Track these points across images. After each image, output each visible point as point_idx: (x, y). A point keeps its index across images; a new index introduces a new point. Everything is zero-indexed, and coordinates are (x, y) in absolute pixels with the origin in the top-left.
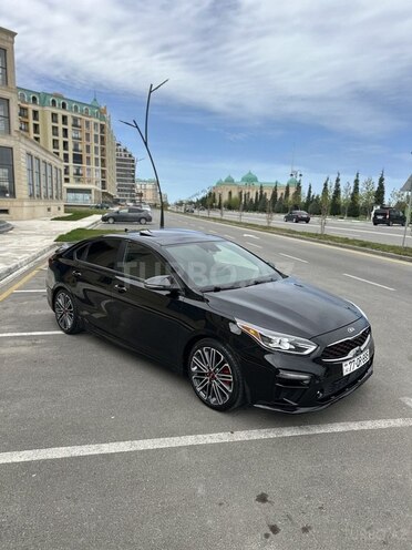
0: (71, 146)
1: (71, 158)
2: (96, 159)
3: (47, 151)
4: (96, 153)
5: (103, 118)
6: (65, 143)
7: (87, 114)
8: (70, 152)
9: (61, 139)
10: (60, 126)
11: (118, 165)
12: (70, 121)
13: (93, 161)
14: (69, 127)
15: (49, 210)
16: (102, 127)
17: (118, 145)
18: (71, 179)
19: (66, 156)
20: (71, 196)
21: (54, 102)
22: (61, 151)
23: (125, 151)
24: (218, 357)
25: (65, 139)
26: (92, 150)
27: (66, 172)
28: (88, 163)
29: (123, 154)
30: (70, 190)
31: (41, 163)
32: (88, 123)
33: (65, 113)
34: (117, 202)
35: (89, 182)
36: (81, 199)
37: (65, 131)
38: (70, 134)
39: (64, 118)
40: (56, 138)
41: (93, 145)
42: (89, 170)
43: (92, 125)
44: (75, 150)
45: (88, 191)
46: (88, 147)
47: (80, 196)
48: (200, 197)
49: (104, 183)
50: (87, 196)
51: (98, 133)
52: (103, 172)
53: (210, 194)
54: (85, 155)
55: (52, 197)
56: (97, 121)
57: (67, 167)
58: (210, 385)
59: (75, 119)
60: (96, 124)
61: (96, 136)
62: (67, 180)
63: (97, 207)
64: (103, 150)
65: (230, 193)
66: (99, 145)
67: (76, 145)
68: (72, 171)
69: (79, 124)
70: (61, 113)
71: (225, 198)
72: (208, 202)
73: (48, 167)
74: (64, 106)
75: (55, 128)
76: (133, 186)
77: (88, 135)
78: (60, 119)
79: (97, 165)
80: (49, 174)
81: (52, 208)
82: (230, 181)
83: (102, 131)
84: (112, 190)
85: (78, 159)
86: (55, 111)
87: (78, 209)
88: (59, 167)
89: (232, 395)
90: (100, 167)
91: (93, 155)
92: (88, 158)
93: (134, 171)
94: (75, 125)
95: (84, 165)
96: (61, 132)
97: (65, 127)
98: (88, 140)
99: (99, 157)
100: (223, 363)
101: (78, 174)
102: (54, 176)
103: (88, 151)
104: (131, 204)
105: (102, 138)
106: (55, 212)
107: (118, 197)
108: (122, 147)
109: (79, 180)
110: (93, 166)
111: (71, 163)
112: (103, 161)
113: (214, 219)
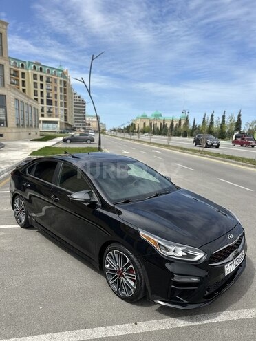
0: (45, 94)
1: (45, 102)
2: (61, 103)
4: (61, 98)
5: (65, 77)
6: (42, 93)
7: (55, 74)
8: (45, 98)
9: (39, 90)
10: (39, 82)
11: (75, 106)
12: (45, 79)
13: (59, 103)
14: (44, 82)
15: (30, 134)
16: (65, 83)
17: (75, 94)
18: (45, 115)
19: (42, 101)
20: (45, 125)
21: (35, 67)
22: (39, 97)
23: (79, 97)
24: (125, 260)
25: (42, 90)
26: (59, 97)
27: (42, 111)
28: (56, 105)
29: (78, 99)
30: (45, 122)
31: (25, 105)
32: (56, 80)
33: (42, 74)
34: (73, 129)
35: (57, 117)
36: (51, 127)
37: (42, 85)
38: (45, 87)
39: (41, 77)
40: (36, 89)
41: (59, 94)
42: (56, 109)
43: (58, 82)
44: (48, 96)
45: (56, 122)
46: (56, 95)
47: (51, 125)
48: (126, 126)
49: (66, 117)
50: (54, 125)
51: (62, 86)
52: (65, 110)
53: (132, 124)
54: (54, 100)
55: (31, 126)
56: (62, 79)
57: (43, 107)
58: (119, 281)
59: (48, 78)
60: (61, 81)
61: (61, 88)
62: (43, 116)
63: (61, 132)
64: (65, 97)
65: (145, 124)
66: (63, 94)
67: (48, 94)
68: (46, 110)
69: (50, 80)
70: (39, 74)
71: (141, 127)
72: (130, 130)
73: (29, 107)
74: (41, 69)
75: (35, 84)
76: (85, 119)
77: (56, 87)
78: (38, 78)
79: (61, 106)
80: (30, 112)
81: (32, 133)
82: (144, 117)
83: (65, 85)
84: (71, 121)
85: (50, 102)
86: (36, 72)
87: (49, 134)
88: (36, 107)
89: (135, 290)
90: (63, 108)
91: (59, 100)
92: (56, 102)
93: (85, 110)
94: (48, 81)
95: (54, 106)
96: (39, 86)
97: (42, 82)
98: (56, 90)
99: (63, 101)
100: (129, 264)
101: (49, 112)
102: (33, 113)
103: (56, 97)
104: (82, 130)
105: (65, 90)
106: (33, 136)
107: (75, 126)
108: (77, 95)
109: (50, 116)
110: (59, 107)
111: (45, 105)
112: (65, 104)
113: (134, 140)
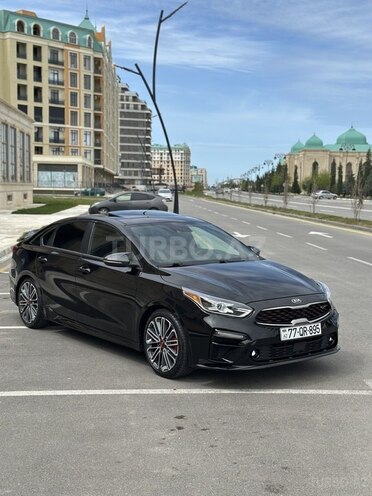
0: (46, 95)
1: (46, 114)
2: (87, 115)
3: (9, 107)
4: (87, 105)
5: (98, 48)
6: (38, 91)
7: (73, 42)
8: (45, 105)
9: (30, 83)
10: (30, 62)
11: (123, 123)
12: (46, 54)
13: (81, 118)
14: (44, 64)
15: (10, 198)
16: (98, 62)
17: (124, 90)
18: (46, 149)
19: (38, 112)
20: (46, 175)
21: (21, 25)
22: (31, 103)
23: (135, 99)
24: (167, 326)
25: (38, 84)
26: (81, 100)
27: (38, 138)
28: (74, 122)
29: (131, 103)
30: (43, 167)
32: (74, 56)
33: (38, 42)
34: (119, 185)
35: (74, 152)
36: (60, 181)
37: (38, 70)
38: (46, 75)
39: (37, 50)
40: (23, 82)
41: (82, 92)
42: (74, 133)
43: (80, 61)
44: (54, 100)
45: (72, 168)
46: (74, 96)
47: (59, 175)
48: (261, 174)
49: (98, 153)
50: (69, 176)
51: (91, 73)
52: (97, 135)
53: (279, 166)
54: (69, 109)
55: (14, 177)
56: (89, 53)
57: (40, 129)
59: (54, 52)
60: (87, 58)
61: (87, 77)
62: (39, 150)
63: (85, 193)
64: (98, 99)
65: (315, 165)
66: (91, 92)
67: (55, 93)
68: (47, 135)
69: (60, 59)
70: (31, 41)
71: (305, 174)
72: (275, 182)
73: (11, 132)
74: (36, 30)
75: (21, 67)
76: (148, 158)
77: (74, 76)
78: (30, 52)
79: (87, 124)
80: (11, 142)
81: (15, 197)
82: (315, 145)
83: (97, 69)
84: (112, 165)
85: (57, 115)
86: (22, 39)
87: (55, 197)
88: (26, 130)
90: (92, 129)
91: (82, 109)
92: (74, 114)
93: (148, 132)
94: (54, 61)
95: (68, 125)
96: (30, 73)
97: (38, 64)
98: (74, 83)
99: (91, 111)
101: (56, 140)
102: (19, 145)
103: (74, 101)
104: (141, 187)
105: (97, 81)
106: (19, 202)
107: (121, 176)
108: (131, 93)
109: (57, 151)
110: (81, 126)
111: (45, 123)
112: (98, 117)
113: (274, 209)
